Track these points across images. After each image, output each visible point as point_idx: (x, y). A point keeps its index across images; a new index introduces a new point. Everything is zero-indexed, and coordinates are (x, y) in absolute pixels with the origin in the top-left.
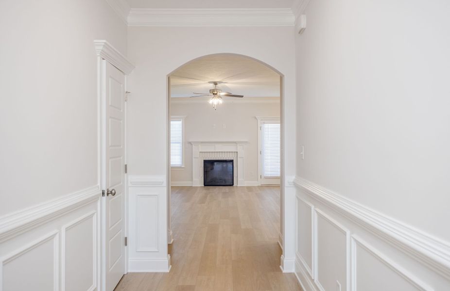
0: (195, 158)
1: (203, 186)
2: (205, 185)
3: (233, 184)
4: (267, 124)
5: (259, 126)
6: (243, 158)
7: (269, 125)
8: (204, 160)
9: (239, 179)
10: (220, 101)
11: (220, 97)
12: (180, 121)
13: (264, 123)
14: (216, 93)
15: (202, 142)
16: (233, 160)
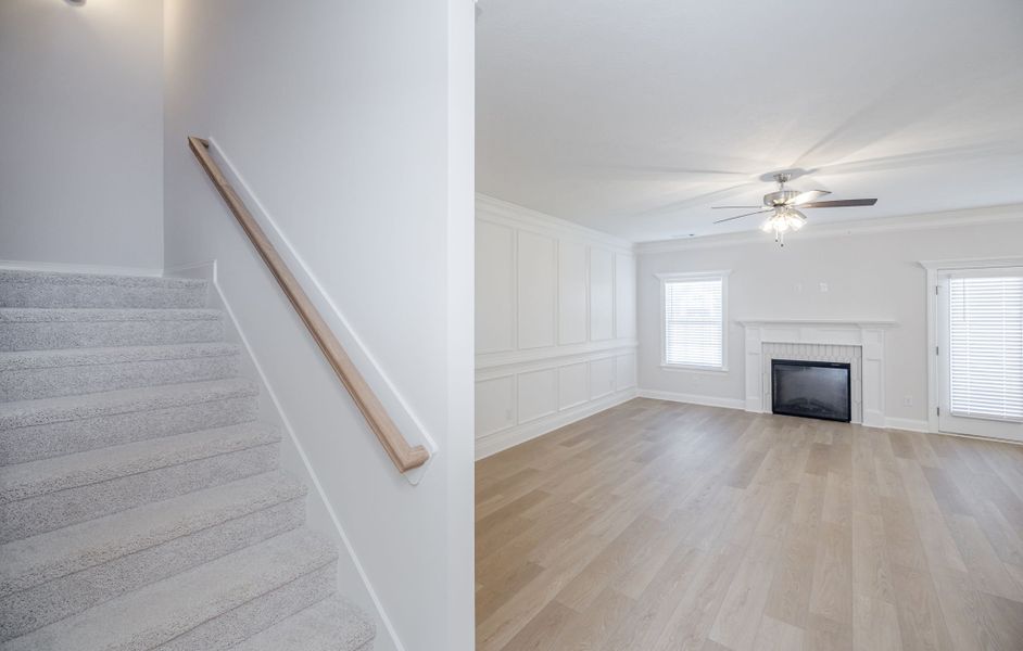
0: (751, 354)
1: (771, 412)
2: (775, 412)
3: (849, 419)
4: (957, 278)
5: (931, 284)
6: (879, 360)
7: (967, 280)
8: (773, 361)
9: (866, 410)
10: (797, 223)
11: (794, 211)
12: (718, 280)
13: (949, 277)
14: (782, 201)
15: (767, 323)
16: (849, 365)
